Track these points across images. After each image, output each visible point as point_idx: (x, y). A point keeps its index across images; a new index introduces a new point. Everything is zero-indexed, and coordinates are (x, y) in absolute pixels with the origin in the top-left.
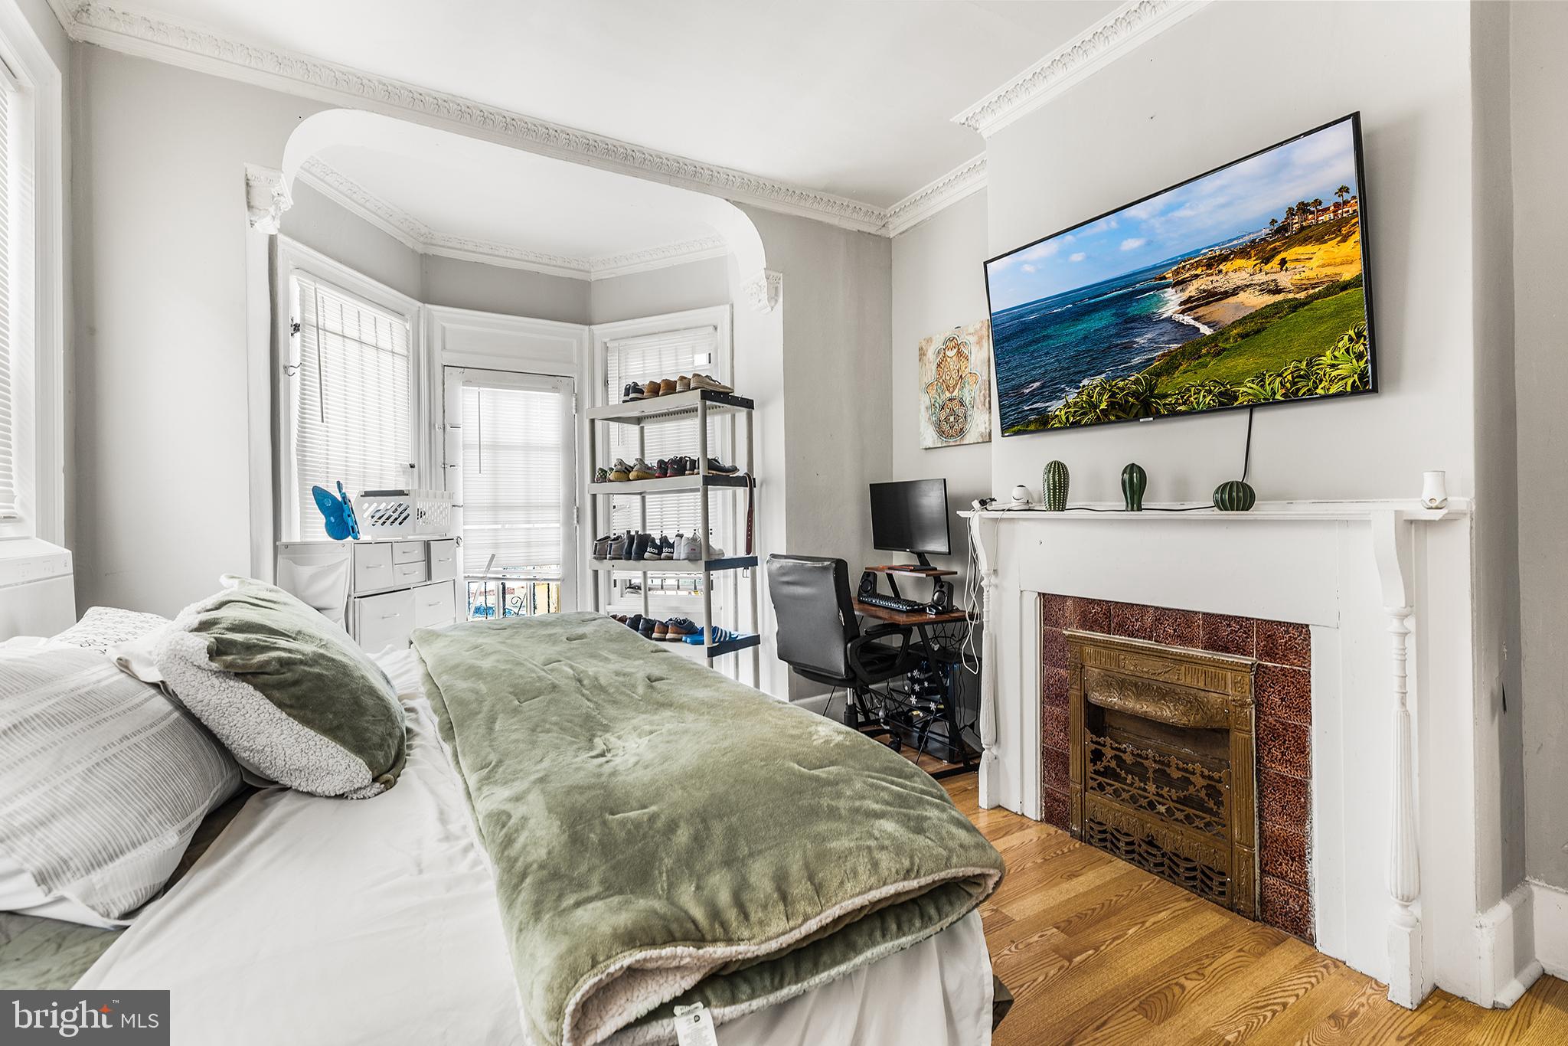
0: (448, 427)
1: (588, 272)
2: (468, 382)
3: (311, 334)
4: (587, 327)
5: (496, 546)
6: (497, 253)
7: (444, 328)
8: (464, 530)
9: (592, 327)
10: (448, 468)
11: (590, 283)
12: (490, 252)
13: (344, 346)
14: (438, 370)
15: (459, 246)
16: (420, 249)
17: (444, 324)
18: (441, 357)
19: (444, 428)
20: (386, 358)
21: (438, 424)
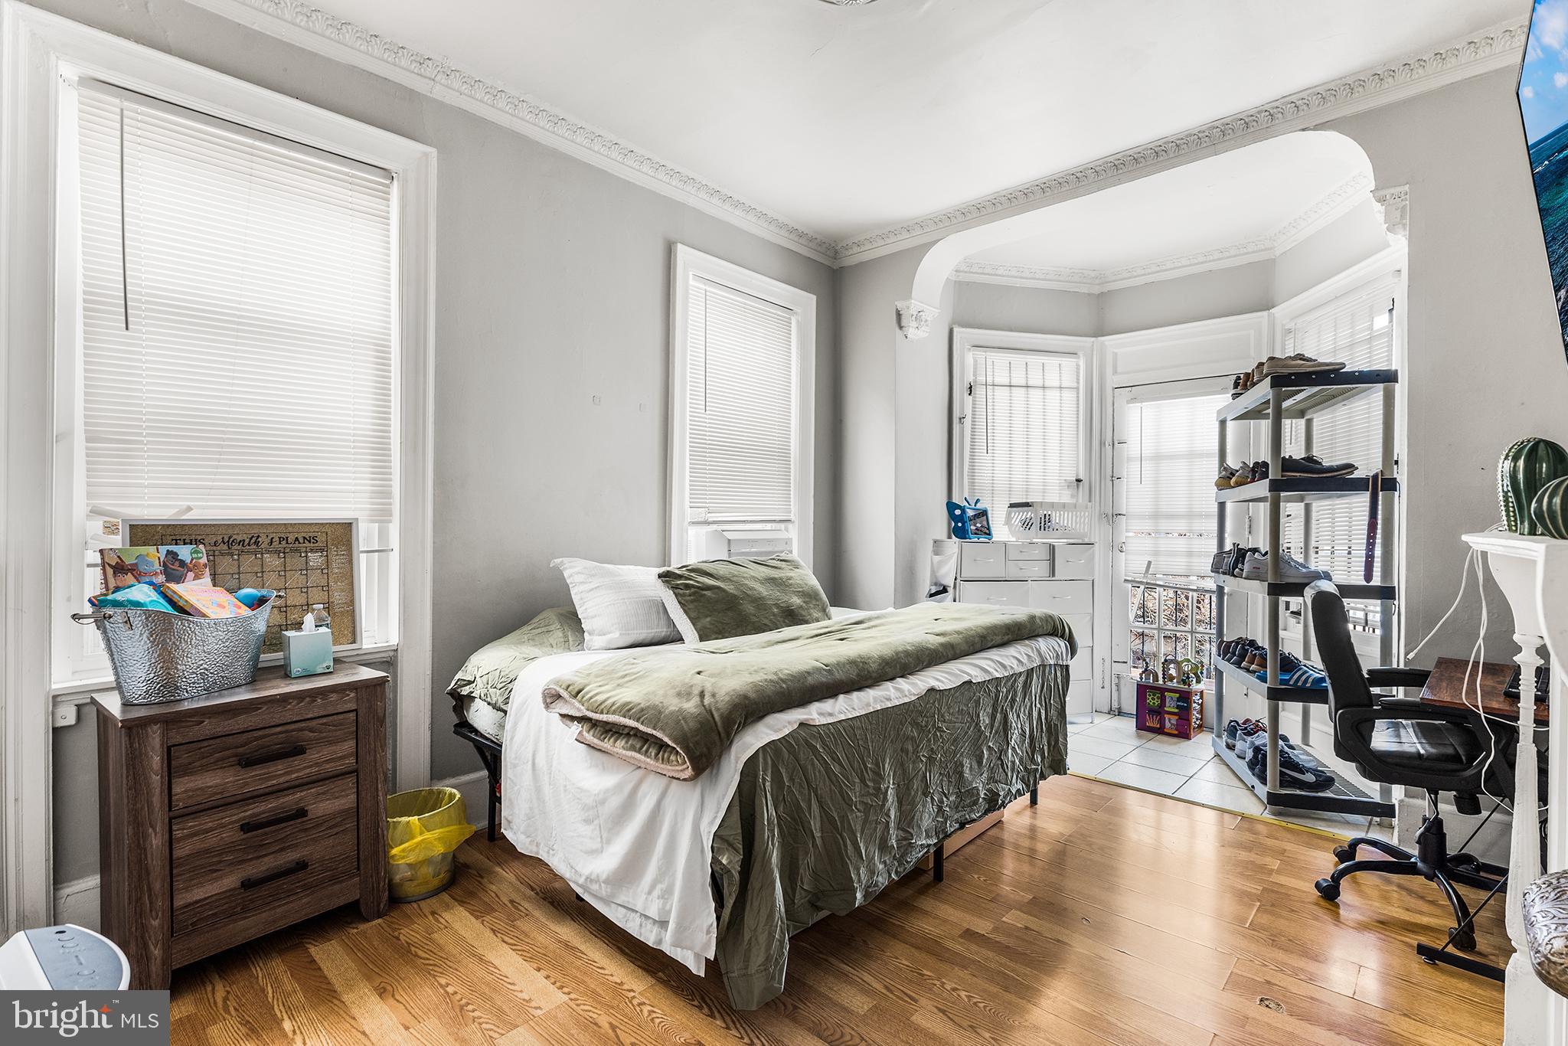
0: (1116, 443)
1: (1271, 248)
2: (1134, 400)
3: (980, 392)
4: (1265, 313)
5: (1156, 553)
6: (1164, 268)
7: (1115, 355)
8: (1126, 537)
9: (1272, 311)
10: (1116, 482)
11: (1273, 261)
12: (1158, 269)
13: (1011, 393)
14: (1109, 391)
15: (1129, 275)
16: (1097, 290)
17: (1116, 351)
18: (1112, 381)
19: (1113, 444)
20: (1053, 395)
21: (1109, 440)
